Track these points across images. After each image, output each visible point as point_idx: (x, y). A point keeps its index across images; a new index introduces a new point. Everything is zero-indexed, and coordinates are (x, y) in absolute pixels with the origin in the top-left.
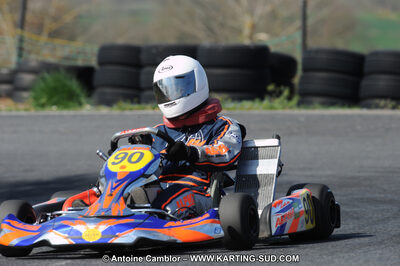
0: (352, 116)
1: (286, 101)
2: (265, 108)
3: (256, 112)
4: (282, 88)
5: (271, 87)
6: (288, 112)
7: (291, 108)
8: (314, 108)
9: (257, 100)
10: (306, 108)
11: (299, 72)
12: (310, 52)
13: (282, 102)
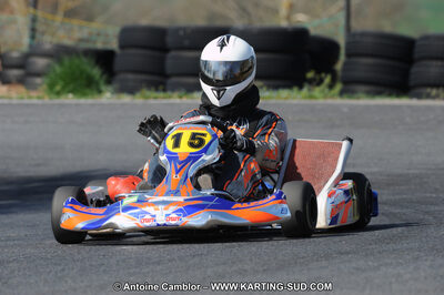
0: (400, 107)
1: (327, 90)
2: (305, 98)
3: (295, 102)
4: (323, 75)
5: (310, 75)
6: (330, 101)
7: (332, 97)
8: (358, 98)
9: (295, 89)
10: (350, 97)
11: (342, 57)
12: (354, 35)
13: (323, 91)
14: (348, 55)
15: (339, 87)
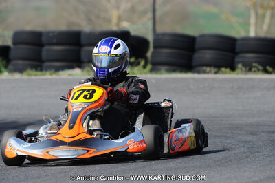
1: (142, 69)
4: (140, 60)
5: (132, 59)
6: (144, 76)
7: (146, 73)
11: (151, 49)
13: (139, 70)
14: (155, 47)
15: (149, 67)
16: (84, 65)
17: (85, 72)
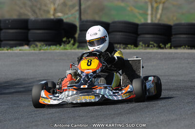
1: (72, 46)
2: (62, 49)
3: (58, 51)
4: (70, 39)
5: (64, 39)
6: (73, 51)
7: (74, 49)
9: (58, 45)
10: (81, 49)
11: (78, 32)
12: (83, 22)
13: (70, 46)
14: (81, 31)
15: (77, 45)
16: (31, 43)
17: (32, 48)
